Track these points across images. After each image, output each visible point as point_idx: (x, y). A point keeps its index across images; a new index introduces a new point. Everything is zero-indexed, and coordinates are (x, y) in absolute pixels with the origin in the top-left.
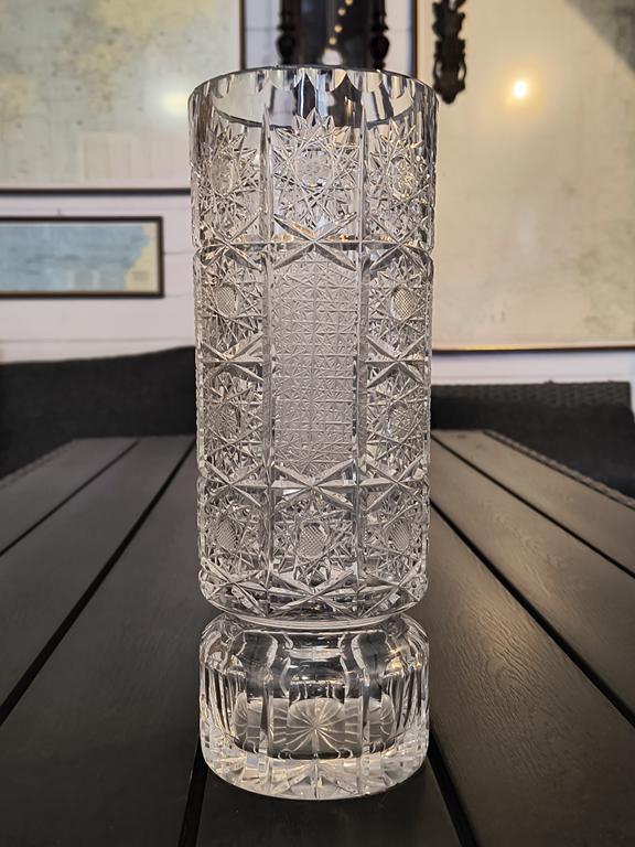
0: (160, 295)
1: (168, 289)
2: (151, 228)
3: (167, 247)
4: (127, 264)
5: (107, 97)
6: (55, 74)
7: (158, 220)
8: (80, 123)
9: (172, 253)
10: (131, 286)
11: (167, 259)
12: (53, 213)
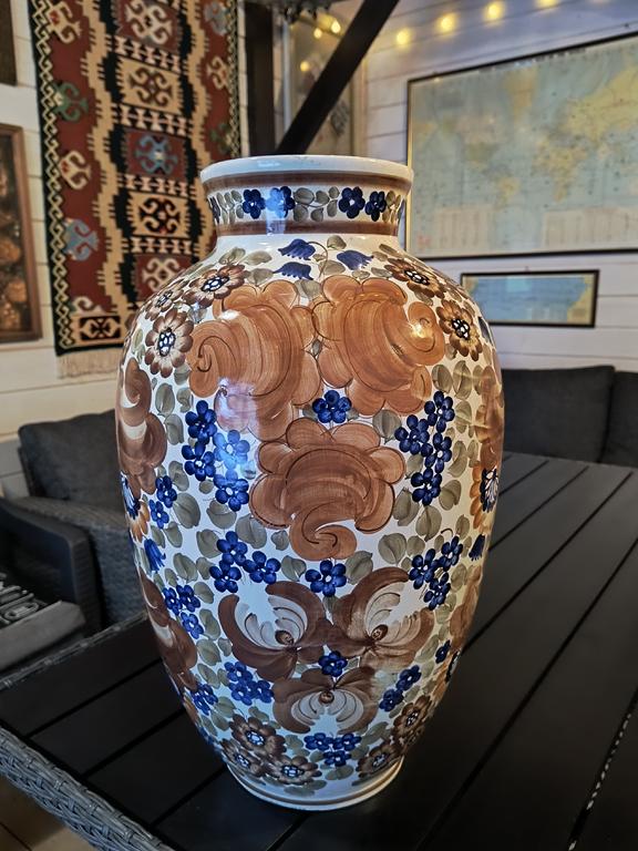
0: (592, 325)
1: (598, 321)
2: (589, 278)
3: (601, 291)
4: (569, 303)
5: (567, 186)
6: (532, 174)
7: (596, 273)
8: (546, 206)
9: (604, 296)
10: (571, 319)
11: (600, 301)
12: (522, 269)
